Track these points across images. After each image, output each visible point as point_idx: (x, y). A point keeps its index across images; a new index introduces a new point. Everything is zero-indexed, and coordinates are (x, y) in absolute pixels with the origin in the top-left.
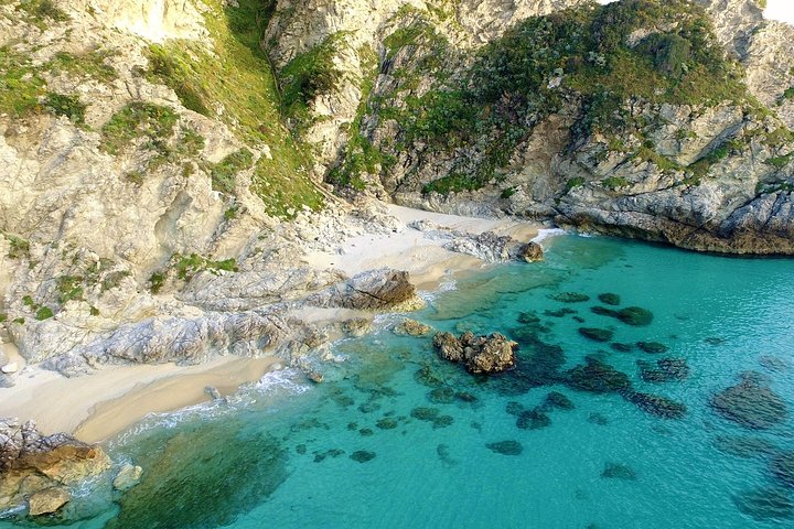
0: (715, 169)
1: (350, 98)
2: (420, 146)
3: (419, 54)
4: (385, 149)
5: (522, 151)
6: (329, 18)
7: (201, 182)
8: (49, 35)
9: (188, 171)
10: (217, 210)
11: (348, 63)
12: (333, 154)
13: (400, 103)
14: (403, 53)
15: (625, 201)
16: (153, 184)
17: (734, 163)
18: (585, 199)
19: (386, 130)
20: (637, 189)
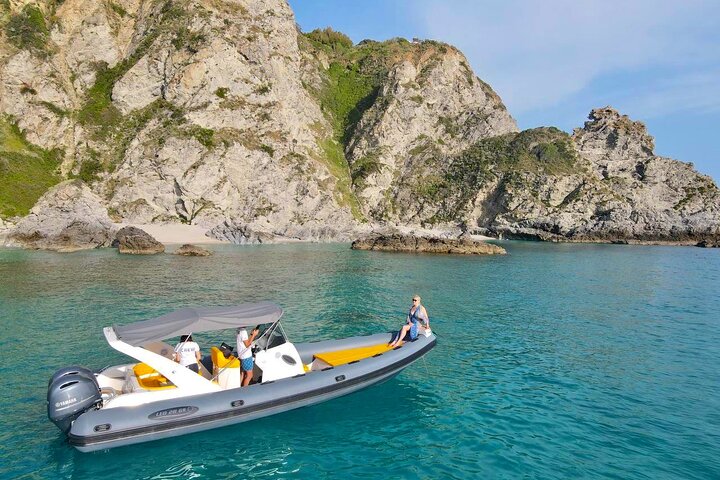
0: (569, 206)
1: (387, 178)
2: (422, 200)
3: (426, 157)
4: (403, 202)
5: (474, 201)
6: (380, 139)
7: (313, 186)
8: (266, 125)
9: (309, 179)
10: (318, 198)
11: (388, 161)
12: (376, 204)
13: (413, 180)
14: (418, 157)
15: (522, 222)
16: (294, 184)
17: (579, 205)
18: (504, 224)
19: (405, 193)
20: (529, 216)
